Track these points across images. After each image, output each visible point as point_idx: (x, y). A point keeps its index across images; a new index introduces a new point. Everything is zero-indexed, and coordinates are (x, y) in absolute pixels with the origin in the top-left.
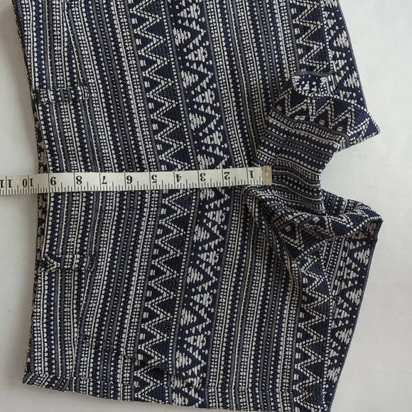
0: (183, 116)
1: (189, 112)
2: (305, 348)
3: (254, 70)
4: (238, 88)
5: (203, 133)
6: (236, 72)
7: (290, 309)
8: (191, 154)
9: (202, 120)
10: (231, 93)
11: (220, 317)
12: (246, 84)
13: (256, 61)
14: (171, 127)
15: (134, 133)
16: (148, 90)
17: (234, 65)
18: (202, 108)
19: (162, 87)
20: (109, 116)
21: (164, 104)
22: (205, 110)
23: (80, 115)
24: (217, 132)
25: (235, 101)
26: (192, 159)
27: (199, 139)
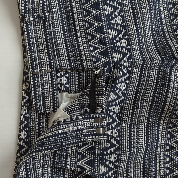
0: (105, 31)
1: (108, 29)
2: (171, 155)
4: (136, 15)
6: (134, 6)
7: (162, 133)
8: (109, 52)
9: (116, 33)
10: (131, 17)
11: (124, 142)
12: (140, 12)
14: (98, 37)
15: (77, 41)
16: (85, 16)
18: (115, 27)
19: (94, 14)
20: (63, 31)
21: (94, 24)
22: (117, 27)
23: (46, 29)
24: (124, 39)
25: (134, 22)
26: (110, 55)
27: (114, 43)
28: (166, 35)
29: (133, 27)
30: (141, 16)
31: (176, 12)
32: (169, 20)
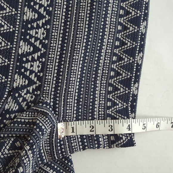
0: (15, 40)
1: (21, 39)
3: (83, 27)
4: (66, 36)
5: (27, 59)
8: (11, 71)
9: (30, 49)
10: (59, 37)
12: (73, 34)
13: (86, 21)
17: (68, 18)
18: (33, 40)
22: (35, 42)
24: (38, 62)
25: (61, 44)
26: (10, 75)
27: (22, 62)
28: (98, 78)
29: (56, 50)
30: (73, 40)
31: (121, 54)
32: (109, 60)
